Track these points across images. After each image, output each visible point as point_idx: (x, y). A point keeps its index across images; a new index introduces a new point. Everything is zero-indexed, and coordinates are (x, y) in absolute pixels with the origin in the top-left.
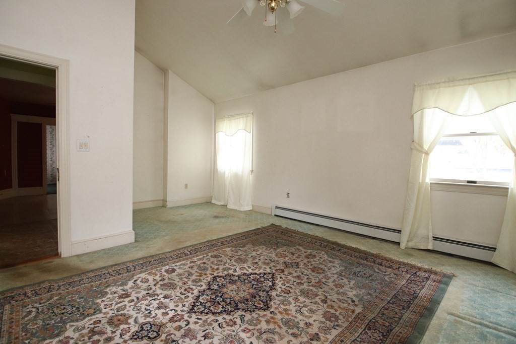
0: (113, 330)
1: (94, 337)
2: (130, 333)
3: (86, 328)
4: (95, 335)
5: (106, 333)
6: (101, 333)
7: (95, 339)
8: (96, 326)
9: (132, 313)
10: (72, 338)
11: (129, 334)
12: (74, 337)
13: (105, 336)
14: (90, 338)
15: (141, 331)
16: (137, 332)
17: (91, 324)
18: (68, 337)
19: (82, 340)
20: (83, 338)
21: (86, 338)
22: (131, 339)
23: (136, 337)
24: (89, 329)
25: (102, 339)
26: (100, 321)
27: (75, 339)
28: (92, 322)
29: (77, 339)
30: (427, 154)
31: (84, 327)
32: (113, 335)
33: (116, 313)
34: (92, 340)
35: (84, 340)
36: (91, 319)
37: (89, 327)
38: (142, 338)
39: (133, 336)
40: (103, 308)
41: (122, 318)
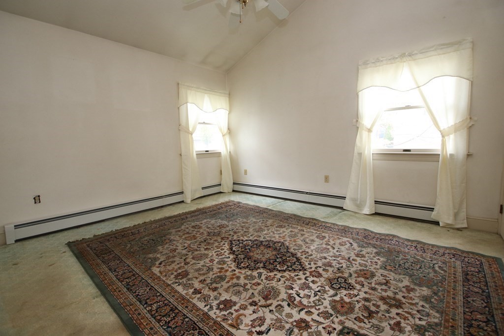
0: (356, 303)
1: (374, 310)
2: (350, 292)
3: (371, 324)
4: (372, 311)
5: (364, 305)
6: (366, 308)
7: (374, 308)
8: (363, 318)
9: (326, 303)
10: (390, 325)
11: (352, 292)
12: (387, 324)
13: (367, 304)
14: (378, 312)
15: (343, 287)
16: (346, 289)
17: (364, 323)
18: (392, 329)
19: (384, 317)
20: (382, 317)
21: (380, 315)
22: (354, 289)
23: (351, 287)
24: (370, 320)
25: (371, 304)
26: (355, 319)
27: (387, 322)
28: (362, 324)
29: (386, 321)
30: (192, 134)
31: (372, 326)
32: (361, 300)
33: (334, 316)
34: (377, 310)
35: (383, 315)
36: (360, 327)
37: (369, 322)
38: (349, 284)
39: (351, 289)
40: (336, 332)
41: (339, 306)
